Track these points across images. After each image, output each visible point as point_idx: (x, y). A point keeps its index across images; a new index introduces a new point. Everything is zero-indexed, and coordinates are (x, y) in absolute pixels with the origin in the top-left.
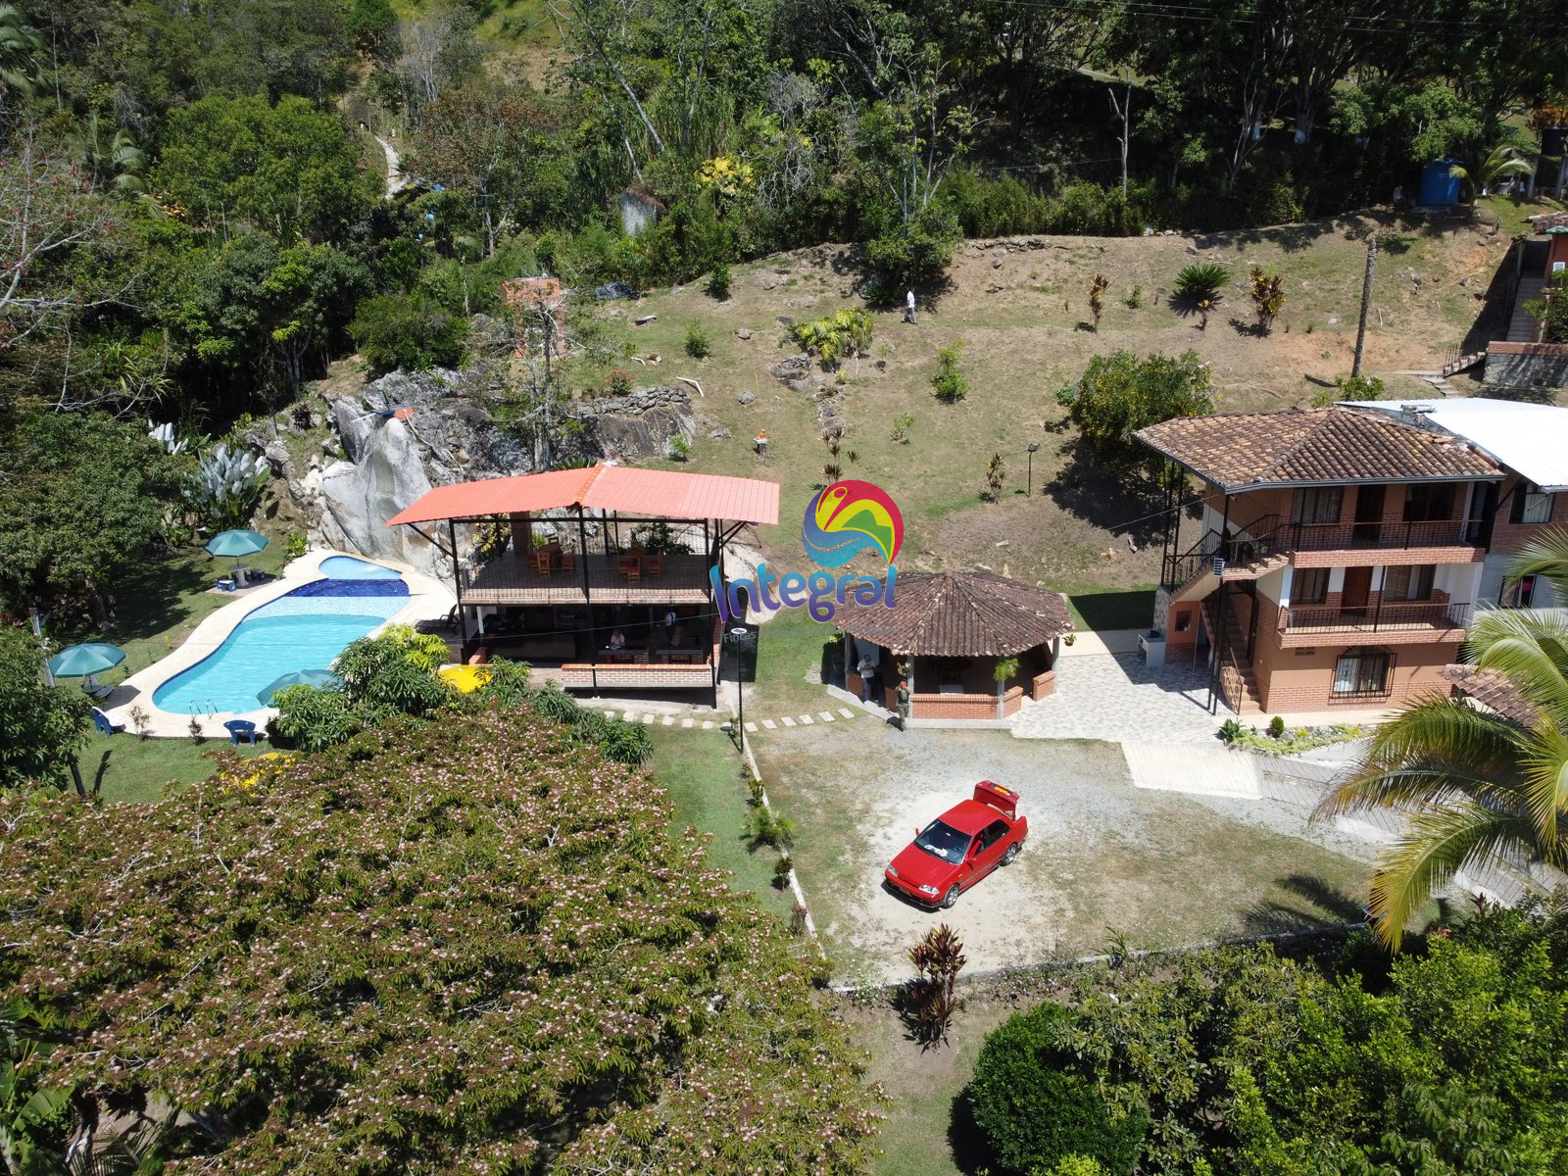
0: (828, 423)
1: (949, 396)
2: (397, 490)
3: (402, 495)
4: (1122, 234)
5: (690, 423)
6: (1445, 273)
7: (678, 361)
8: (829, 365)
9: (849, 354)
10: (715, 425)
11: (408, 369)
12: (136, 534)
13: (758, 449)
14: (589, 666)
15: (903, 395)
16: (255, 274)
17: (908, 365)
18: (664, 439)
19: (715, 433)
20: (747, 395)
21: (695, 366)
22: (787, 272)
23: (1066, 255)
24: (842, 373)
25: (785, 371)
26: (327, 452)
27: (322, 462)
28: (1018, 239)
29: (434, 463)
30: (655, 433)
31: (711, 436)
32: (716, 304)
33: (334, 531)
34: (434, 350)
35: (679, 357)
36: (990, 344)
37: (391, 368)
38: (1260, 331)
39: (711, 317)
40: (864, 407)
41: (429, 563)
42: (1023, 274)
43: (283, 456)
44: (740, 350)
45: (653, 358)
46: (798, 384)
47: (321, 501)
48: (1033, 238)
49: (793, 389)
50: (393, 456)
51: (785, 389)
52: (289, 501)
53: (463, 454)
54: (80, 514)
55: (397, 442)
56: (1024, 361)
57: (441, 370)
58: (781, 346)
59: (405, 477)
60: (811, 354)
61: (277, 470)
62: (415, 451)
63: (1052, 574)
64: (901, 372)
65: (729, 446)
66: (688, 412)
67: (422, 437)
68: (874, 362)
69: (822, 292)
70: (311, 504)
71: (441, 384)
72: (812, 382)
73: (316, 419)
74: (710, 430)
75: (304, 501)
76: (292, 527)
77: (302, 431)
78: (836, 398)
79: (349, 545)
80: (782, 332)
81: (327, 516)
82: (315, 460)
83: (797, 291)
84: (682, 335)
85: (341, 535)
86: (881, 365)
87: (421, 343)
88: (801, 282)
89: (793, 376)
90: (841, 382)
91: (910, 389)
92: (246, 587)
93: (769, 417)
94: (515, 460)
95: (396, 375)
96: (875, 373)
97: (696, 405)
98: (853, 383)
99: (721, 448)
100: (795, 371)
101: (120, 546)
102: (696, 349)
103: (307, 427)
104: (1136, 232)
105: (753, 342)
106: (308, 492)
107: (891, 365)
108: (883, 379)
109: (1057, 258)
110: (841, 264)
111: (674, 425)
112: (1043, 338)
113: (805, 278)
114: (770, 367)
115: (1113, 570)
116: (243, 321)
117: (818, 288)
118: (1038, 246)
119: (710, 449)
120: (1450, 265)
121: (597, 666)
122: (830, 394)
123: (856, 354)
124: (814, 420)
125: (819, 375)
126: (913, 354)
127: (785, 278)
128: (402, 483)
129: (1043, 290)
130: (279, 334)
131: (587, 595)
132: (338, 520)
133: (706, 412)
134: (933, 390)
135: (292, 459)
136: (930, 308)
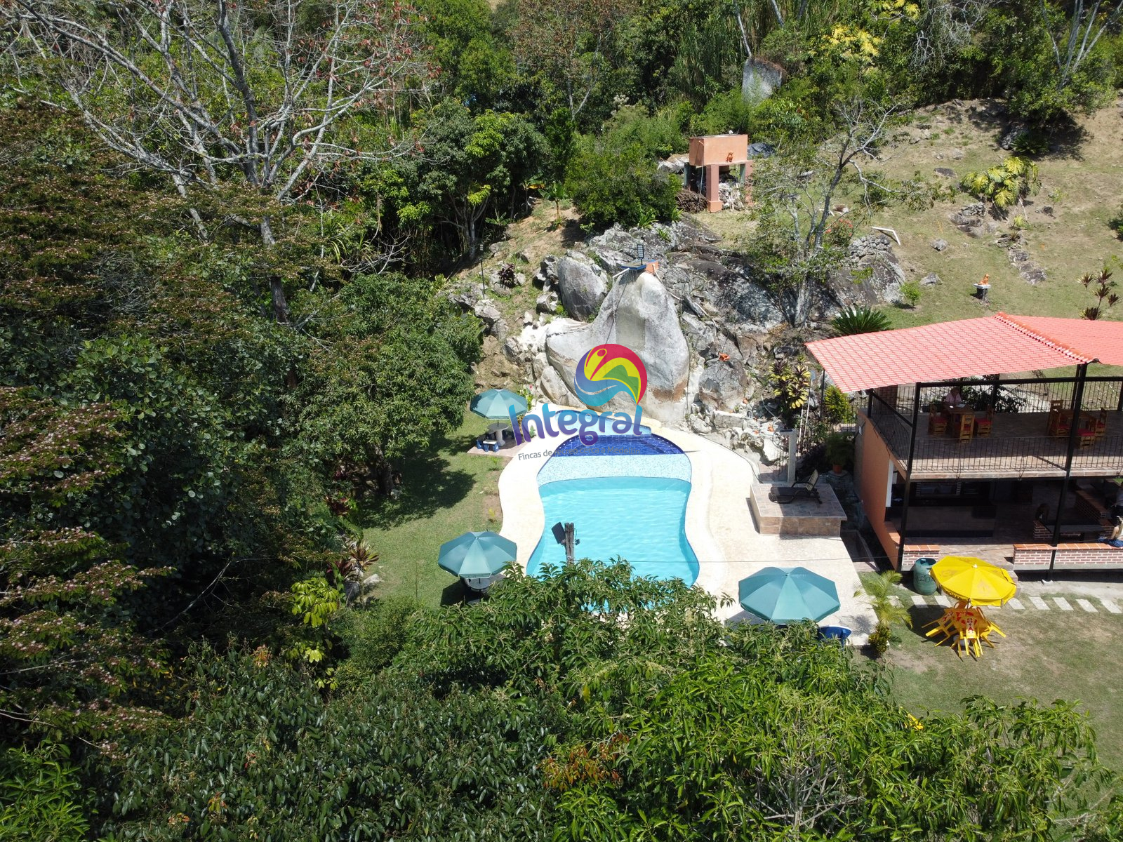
0: (1025, 268)
2: (648, 344)
3: (653, 350)
5: (900, 270)
8: (998, 213)
10: (923, 271)
11: (628, 226)
15: (1081, 238)
16: (457, 141)
17: (1076, 210)
18: (884, 287)
19: (925, 280)
20: (942, 243)
21: (881, 217)
22: (928, 127)
24: (1013, 219)
25: (965, 219)
26: (541, 309)
27: (536, 319)
29: (688, 318)
30: (874, 282)
31: (923, 282)
40: (1051, 251)
41: (681, 418)
43: (494, 314)
46: (976, 230)
47: (541, 356)
49: (973, 236)
50: (647, 312)
51: (966, 237)
52: (504, 357)
53: (712, 307)
55: (653, 298)
57: (658, 225)
61: (488, 327)
62: (673, 307)
64: (1070, 217)
65: (945, 292)
66: (895, 260)
68: (1040, 208)
69: (965, 144)
70: (529, 360)
71: (665, 238)
72: (988, 229)
73: (520, 278)
74: (919, 276)
75: (522, 357)
76: (506, 381)
77: (508, 289)
78: (1020, 243)
79: (573, 400)
80: (947, 181)
81: (548, 371)
82: (529, 317)
83: (942, 145)
85: (565, 390)
86: (1048, 211)
88: (943, 136)
89: (973, 223)
90: (1016, 228)
91: (1088, 232)
92: (507, 447)
93: (967, 263)
95: (615, 231)
96: (1045, 218)
97: (898, 253)
98: (1029, 228)
99: (938, 295)
100: (974, 218)
103: (512, 286)
106: (525, 348)
107: (1058, 211)
108: (1056, 224)
110: (979, 119)
111: (889, 273)
113: (947, 132)
116: (443, 187)
117: (960, 140)
122: (1013, 240)
123: (1021, 202)
124: (1009, 265)
125: (993, 222)
126: (1077, 200)
127: (927, 132)
128: (656, 338)
130: (474, 198)
132: (562, 375)
133: (910, 260)
134: (1114, 233)
135: (502, 317)
136: (1076, 156)
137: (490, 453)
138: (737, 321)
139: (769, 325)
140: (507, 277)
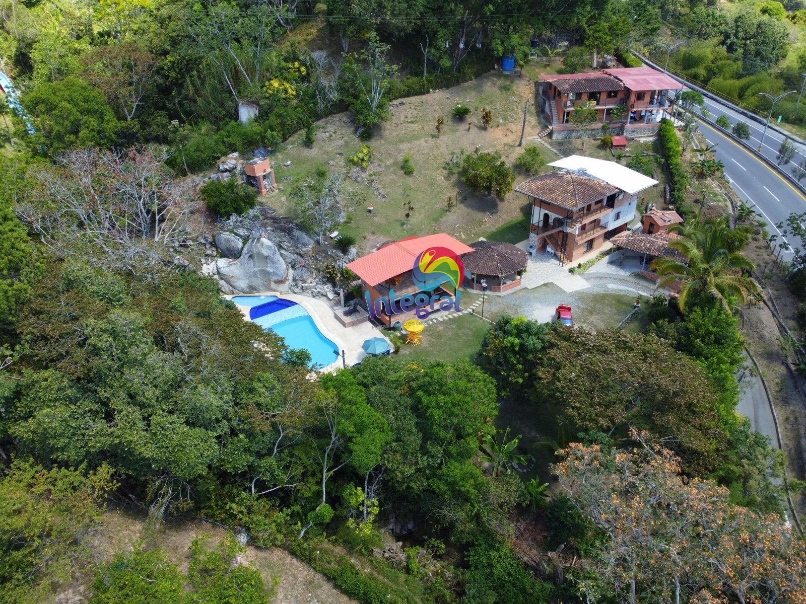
0: (379, 194)
1: (409, 173)
2: (269, 265)
3: (272, 268)
4: (424, 94)
15: (393, 176)
17: (388, 163)
23: (413, 107)
25: (354, 177)
26: (209, 256)
27: (207, 260)
28: (395, 102)
29: (283, 252)
33: (227, 287)
36: (409, 149)
38: (485, 129)
39: (313, 157)
40: (385, 184)
41: (287, 289)
42: (403, 118)
43: (185, 262)
45: (310, 183)
46: (359, 180)
47: (216, 277)
48: (400, 100)
50: (268, 253)
55: (269, 247)
56: (423, 154)
57: (250, 210)
58: (347, 166)
59: (273, 260)
60: (359, 167)
63: (474, 231)
64: (387, 167)
68: (376, 164)
69: (343, 138)
71: (256, 217)
72: (362, 178)
75: (206, 279)
78: (374, 183)
82: (203, 260)
84: (308, 169)
90: (371, 175)
91: (395, 173)
95: (235, 218)
96: (379, 169)
98: (375, 175)
99: (356, 214)
104: (428, 92)
105: (337, 167)
106: (207, 275)
107: (383, 165)
108: (384, 171)
109: (410, 108)
110: (344, 124)
112: (424, 144)
113: (334, 133)
115: (488, 225)
117: (340, 136)
118: (402, 104)
125: (363, 175)
126: (387, 159)
127: (327, 134)
129: (412, 122)
134: (402, 172)
135: (190, 263)
136: (381, 137)
138: (300, 248)
139: (311, 247)
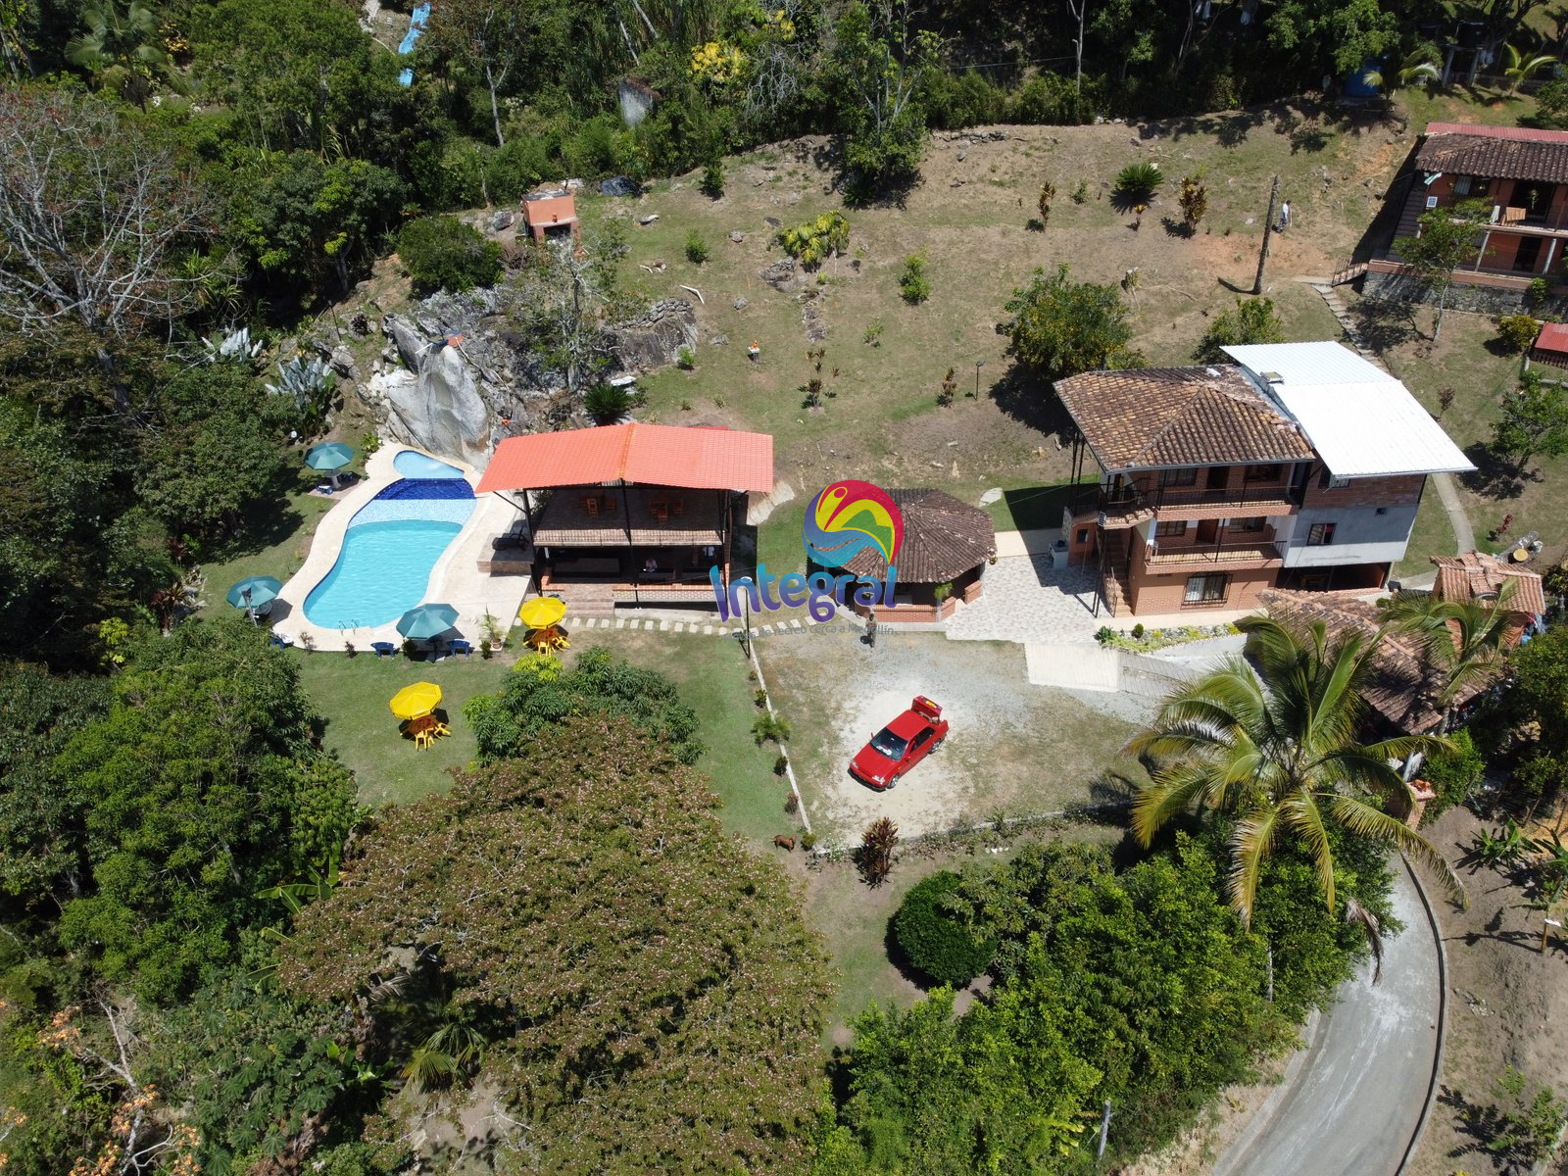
0: (811, 326)
1: (913, 299)
2: (455, 405)
3: (460, 411)
4: (1075, 123)
5: (693, 331)
6: (1353, 170)
7: (681, 267)
8: (811, 266)
9: (828, 254)
10: (716, 331)
11: (451, 291)
12: (264, 475)
13: (752, 356)
14: (632, 587)
15: (874, 295)
16: (307, 196)
17: (880, 264)
18: (672, 348)
19: (714, 340)
20: (742, 301)
21: (696, 273)
22: (773, 169)
23: (1023, 148)
24: (821, 273)
25: (773, 275)
26: (386, 359)
27: (382, 367)
28: (981, 130)
29: (484, 384)
30: (665, 344)
31: (711, 342)
32: (710, 203)
33: (399, 429)
34: (472, 273)
35: (681, 262)
36: (952, 243)
37: (436, 289)
38: (1184, 231)
39: (706, 217)
40: (841, 309)
42: (984, 168)
43: (349, 361)
44: (733, 253)
45: (659, 266)
46: (784, 285)
47: (386, 403)
48: (996, 128)
49: (780, 290)
50: (451, 379)
51: (773, 291)
52: (358, 401)
53: (507, 373)
54: (222, 464)
55: (453, 368)
56: (981, 261)
57: (479, 290)
58: (769, 249)
59: (462, 397)
60: (795, 256)
61: (343, 371)
62: (469, 376)
63: (992, 469)
64: (873, 272)
65: (727, 352)
66: (691, 320)
67: (473, 360)
68: (850, 261)
69: (805, 188)
70: (377, 404)
71: (482, 305)
72: (797, 283)
73: (372, 326)
74: (711, 336)
75: (372, 401)
76: (362, 422)
77: (362, 337)
78: (817, 301)
79: (414, 441)
80: (769, 233)
81: (393, 416)
82: (377, 365)
83: (782, 189)
84: (681, 237)
85: (406, 432)
86: (856, 264)
87: (461, 268)
88: (786, 179)
89: (780, 279)
90: (821, 282)
91: (881, 289)
92: (341, 489)
93: (761, 321)
94: (551, 379)
95: (440, 296)
96: (850, 272)
97: (699, 312)
98: (832, 283)
99: (720, 355)
100: (782, 274)
101: (255, 487)
102: (695, 256)
103: (365, 333)
104: (1088, 121)
105: (745, 246)
106: (374, 394)
107: (865, 265)
108: (858, 279)
109: (1015, 150)
110: (822, 158)
111: (681, 335)
112: (997, 238)
113: (790, 174)
114: (760, 271)
115: (1041, 465)
116: (298, 238)
117: (801, 184)
118: (998, 137)
119: (711, 355)
120: (1359, 164)
121: (639, 587)
122: (812, 296)
123: (834, 253)
124: (798, 322)
125: (803, 276)
126: (884, 253)
127: (772, 174)
128: (459, 400)
129: (1001, 184)
130: (330, 247)
131: (629, 536)
132: (403, 421)
133: (707, 319)
134: (901, 291)
135: (355, 364)
136: (901, 205)
137: (325, 495)
138: (526, 388)
139: (551, 392)
140: (361, 325)
